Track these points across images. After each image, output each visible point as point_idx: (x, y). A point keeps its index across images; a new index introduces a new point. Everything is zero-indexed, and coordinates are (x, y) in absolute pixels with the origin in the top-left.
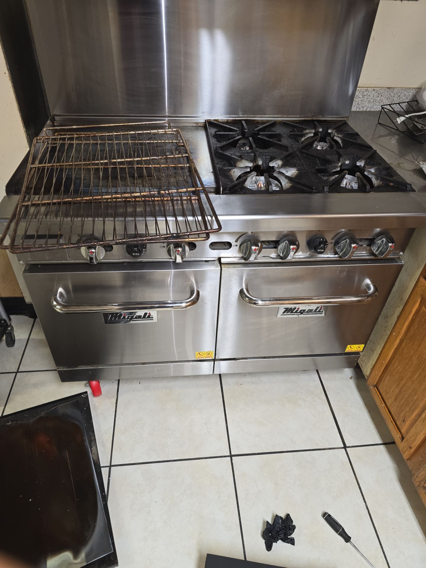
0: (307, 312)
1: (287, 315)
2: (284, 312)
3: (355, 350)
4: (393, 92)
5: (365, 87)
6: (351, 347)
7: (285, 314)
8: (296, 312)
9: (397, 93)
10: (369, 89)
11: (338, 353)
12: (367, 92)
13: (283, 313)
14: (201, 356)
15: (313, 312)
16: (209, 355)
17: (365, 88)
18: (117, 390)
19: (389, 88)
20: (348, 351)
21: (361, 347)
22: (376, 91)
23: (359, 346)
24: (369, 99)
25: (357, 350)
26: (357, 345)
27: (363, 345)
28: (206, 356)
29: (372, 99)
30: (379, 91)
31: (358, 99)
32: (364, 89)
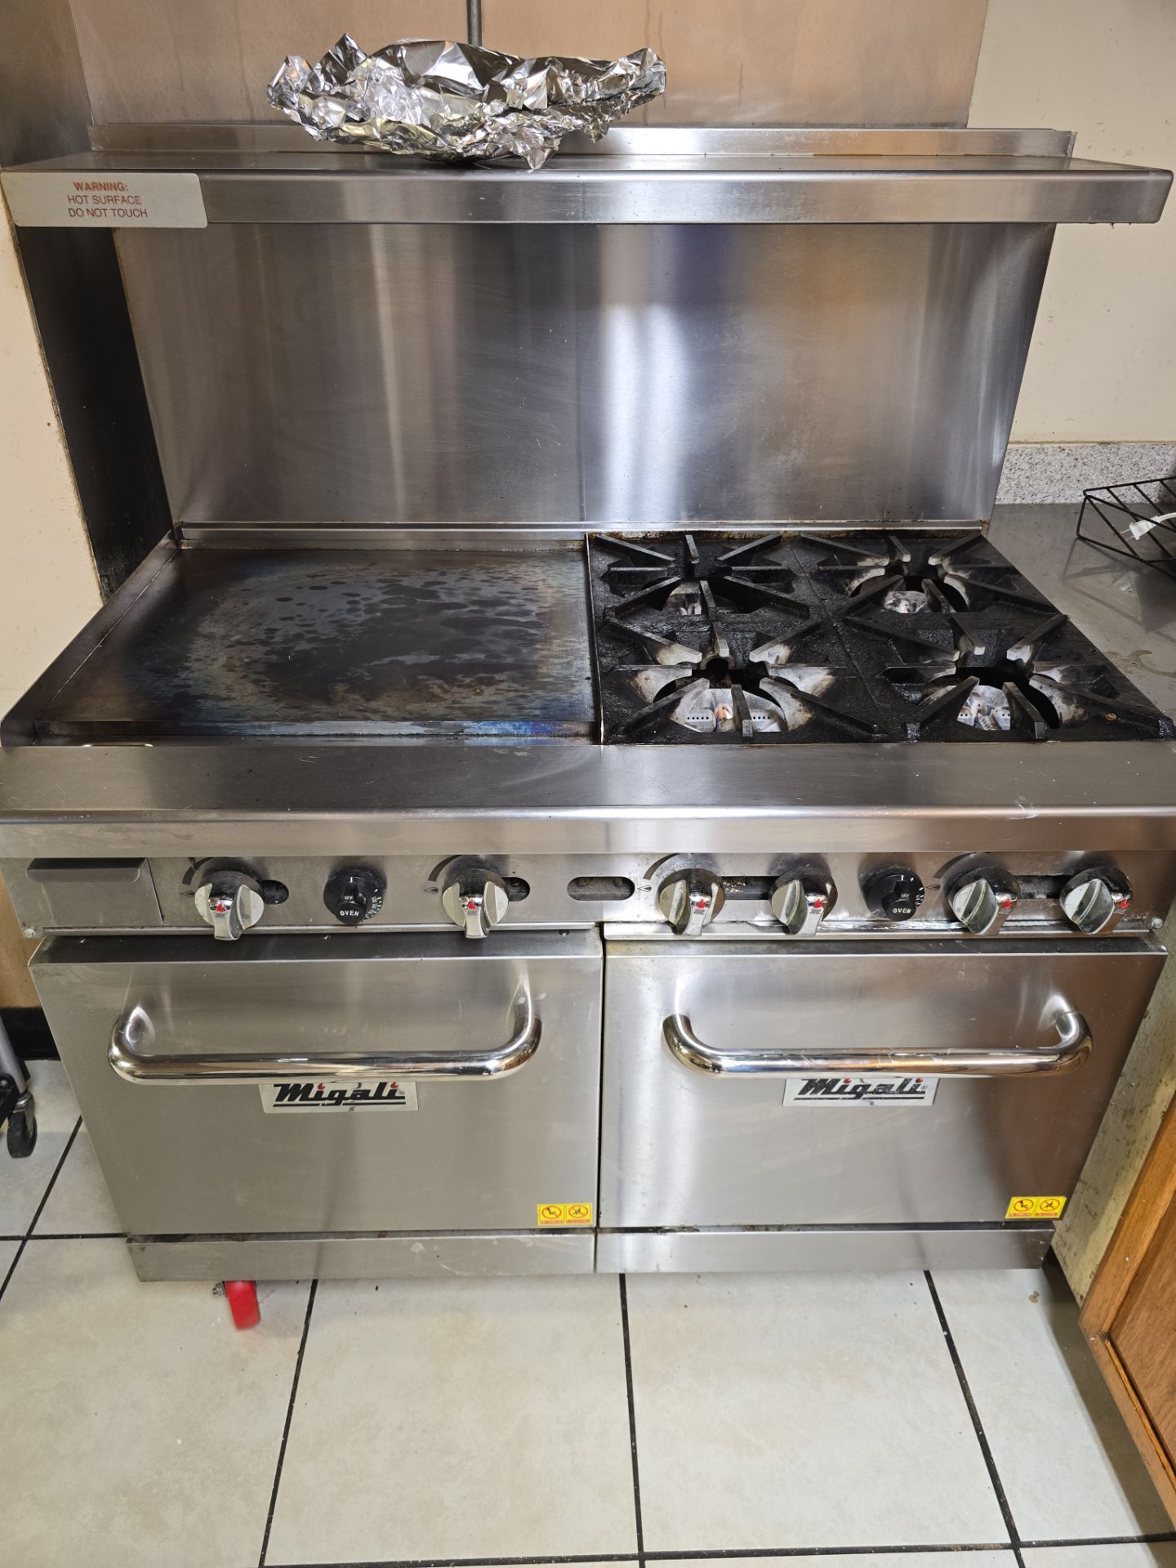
0: (875, 1092)
1: (815, 1099)
2: (803, 1091)
3: (1037, 1214)
4: (1117, 454)
5: (1036, 443)
6: (1022, 1202)
7: (807, 1095)
8: (841, 1091)
9: (1130, 456)
10: (1046, 446)
11: (982, 1221)
12: (1042, 456)
13: (801, 1093)
14: (553, 1216)
15: (893, 1093)
16: (579, 1215)
17: (1035, 445)
18: (306, 1309)
19: (1102, 443)
20: (1015, 1215)
21: (1055, 1204)
22: (1067, 451)
23: (1049, 1202)
24: (1048, 473)
25: (1043, 1214)
26: (1042, 1199)
27: (1062, 1200)
28: (569, 1218)
29: (1057, 473)
30: (1076, 451)
31: (1019, 472)
32: (1032, 448)
